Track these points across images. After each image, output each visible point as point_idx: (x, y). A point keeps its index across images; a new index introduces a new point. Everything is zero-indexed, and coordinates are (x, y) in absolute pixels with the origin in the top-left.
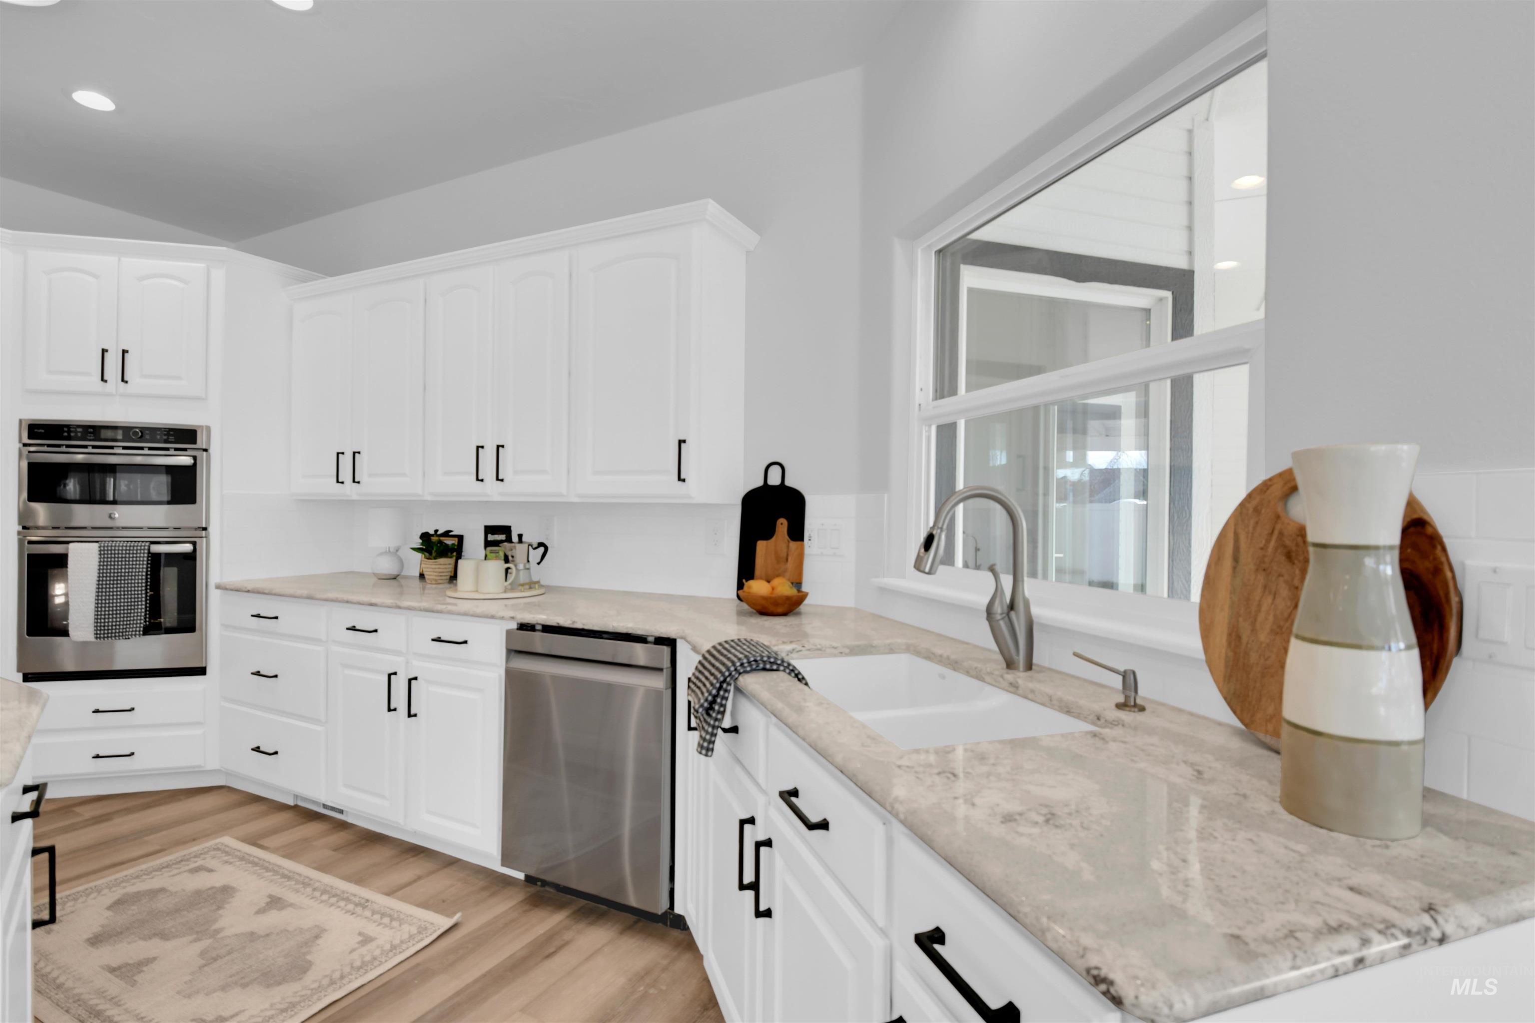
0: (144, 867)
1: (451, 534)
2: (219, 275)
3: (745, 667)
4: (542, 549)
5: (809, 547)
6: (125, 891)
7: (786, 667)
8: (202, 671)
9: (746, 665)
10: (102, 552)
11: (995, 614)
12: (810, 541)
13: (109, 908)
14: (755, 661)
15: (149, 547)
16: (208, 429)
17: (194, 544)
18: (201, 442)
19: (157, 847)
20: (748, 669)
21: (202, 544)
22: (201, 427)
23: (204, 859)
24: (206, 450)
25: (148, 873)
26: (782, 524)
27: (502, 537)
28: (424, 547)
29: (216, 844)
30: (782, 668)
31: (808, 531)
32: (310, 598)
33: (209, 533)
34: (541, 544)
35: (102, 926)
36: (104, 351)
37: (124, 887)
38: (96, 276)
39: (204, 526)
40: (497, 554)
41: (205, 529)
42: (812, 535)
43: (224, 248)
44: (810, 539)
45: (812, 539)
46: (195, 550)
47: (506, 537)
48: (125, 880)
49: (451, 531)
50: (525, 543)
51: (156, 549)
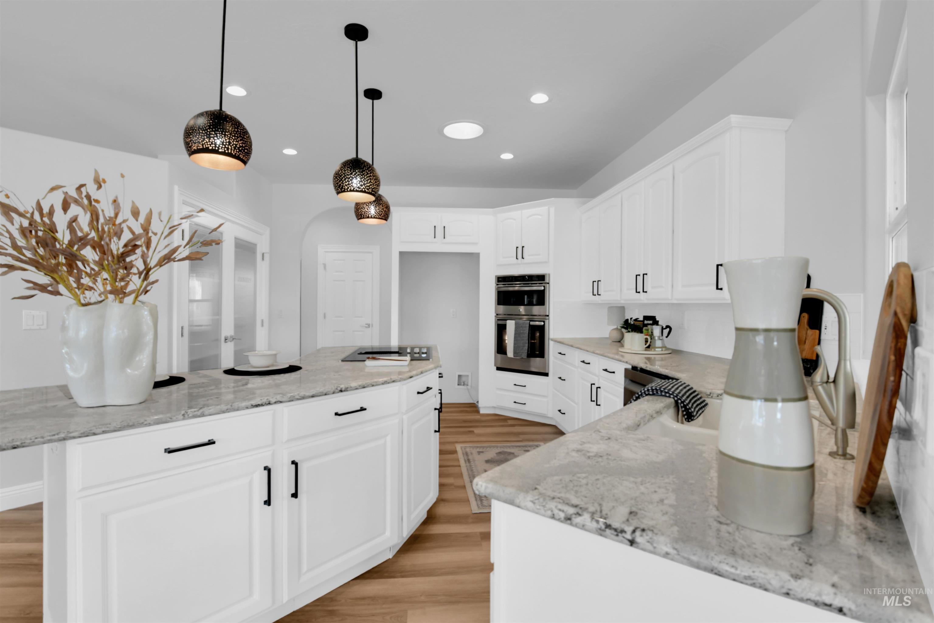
0: (513, 444)
1: (638, 320)
2: (552, 210)
3: (650, 392)
4: (668, 329)
5: (825, 334)
6: (504, 450)
7: (675, 396)
8: (546, 375)
9: (650, 391)
10: (516, 324)
11: (816, 382)
12: (825, 330)
13: (497, 453)
14: (656, 389)
15: (529, 322)
16: (549, 275)
17: (544, 322)
18: (547, 280)
19: (521, 440)
20: (651, 393)
21: (547, 322)
22: (546, 274)
23: (531, 448)
24: (548, 283)
25: (513, 447)
26: (804, 317)
27: (651, 322)
28: (625, 326)
29: (538, 444)
30: (672, 396)
31: (825, 322)
32: (572, 346)
33: (549, 318)
34: (668, 327)
35: (492, 458)
36: (517, 247)
37: (504, 449)
38: (515, 220)
39: (547, 314)
40: (648, 331)
41: (548, 316)
42: (827, 325)
43: (553, 199)
44: (826, 328)
45: (827, 328)
46: (544, 324)
47: (653, 322)
48: (506, 447)
49: (638, 319)
50: (660, 325)
51: (532, 323)
